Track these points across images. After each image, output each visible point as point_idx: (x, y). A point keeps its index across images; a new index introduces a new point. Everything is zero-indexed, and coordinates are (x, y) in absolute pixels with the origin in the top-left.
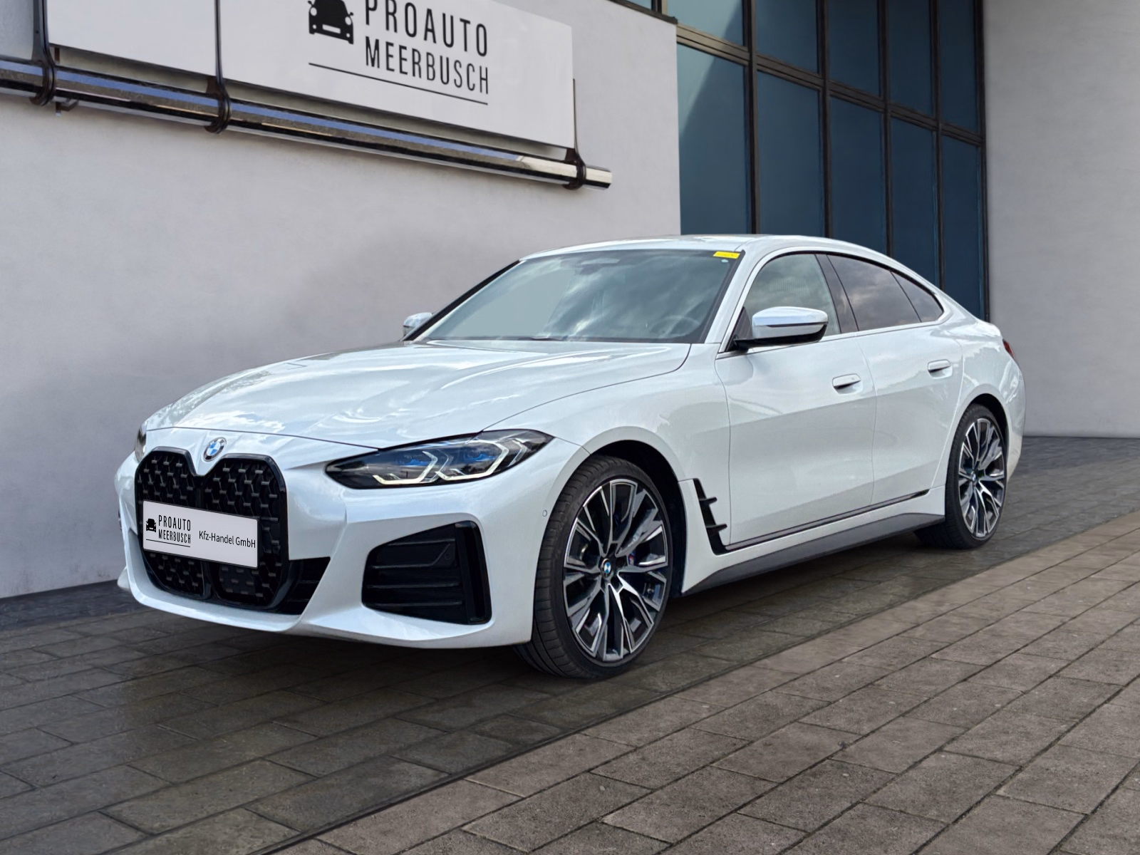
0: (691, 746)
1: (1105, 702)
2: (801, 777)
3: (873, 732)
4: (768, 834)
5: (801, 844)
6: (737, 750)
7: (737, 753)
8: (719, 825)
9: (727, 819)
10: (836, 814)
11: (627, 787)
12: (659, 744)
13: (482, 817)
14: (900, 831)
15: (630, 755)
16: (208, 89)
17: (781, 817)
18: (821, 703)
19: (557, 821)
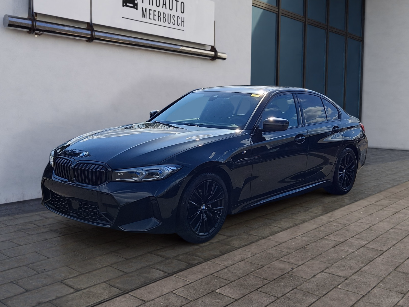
0: (244, 267)
1: (378, 257)
2: (277, 279)
3: (302, 264)
4: (266, 298)
5: (276, 301)
6: (258, 269)
7: (259, 270)
8: (251, 294)
9: (254, 293)
10: (287, 292)
11: (224, 280)
12: (234, 266)
13: (179, 288)
14: (306, 298)
15: (225, 269)
16: (87, 27)
17: (270, 292)
18: (287, 253)
19: (202, 291)
